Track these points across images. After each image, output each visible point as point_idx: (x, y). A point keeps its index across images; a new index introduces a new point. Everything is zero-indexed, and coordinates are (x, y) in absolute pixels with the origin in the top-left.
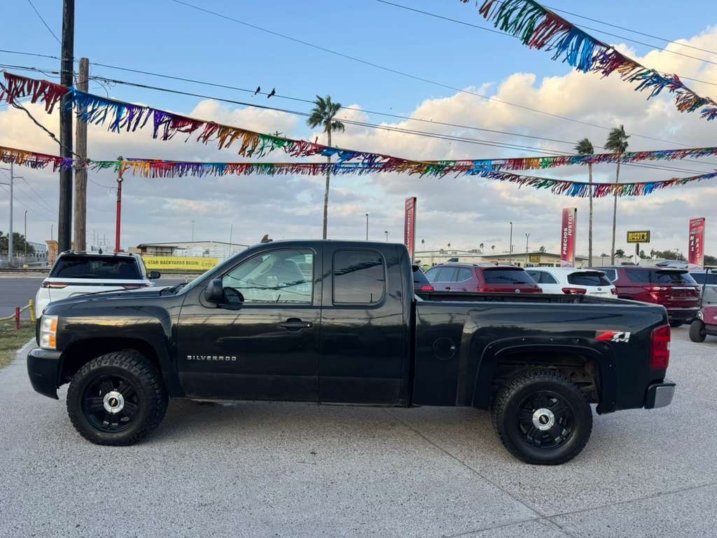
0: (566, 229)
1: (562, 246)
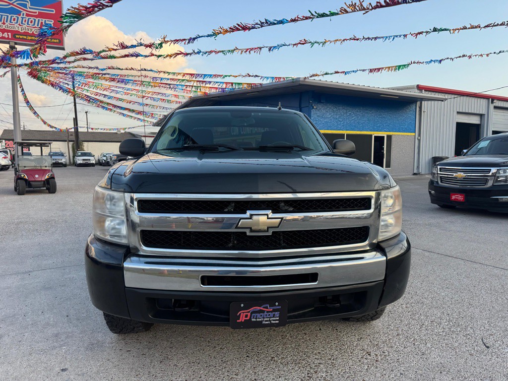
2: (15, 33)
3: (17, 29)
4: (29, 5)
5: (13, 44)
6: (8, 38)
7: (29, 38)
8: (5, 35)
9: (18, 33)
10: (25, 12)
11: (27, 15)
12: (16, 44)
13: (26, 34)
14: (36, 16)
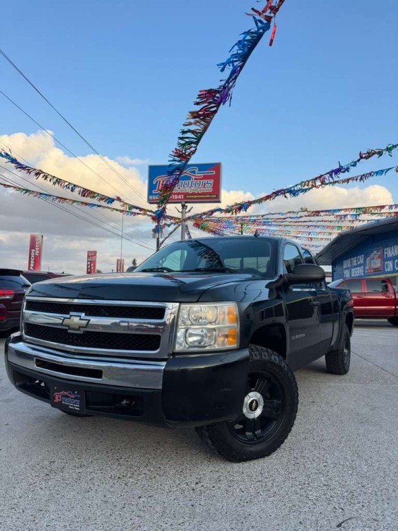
0: (33, 250)
1: (30, 263)
2: (186, 195)
3: (187, 191)
4: (197, 171)
5: (183, 203)
6: (181, 199)
7: (195, 197)
8: (180, 197)
9: (188, 194)
10: (194, 177)
11: (196, 179)
12: (186, 202)
13: (193, 194)
14: (200, 179)
